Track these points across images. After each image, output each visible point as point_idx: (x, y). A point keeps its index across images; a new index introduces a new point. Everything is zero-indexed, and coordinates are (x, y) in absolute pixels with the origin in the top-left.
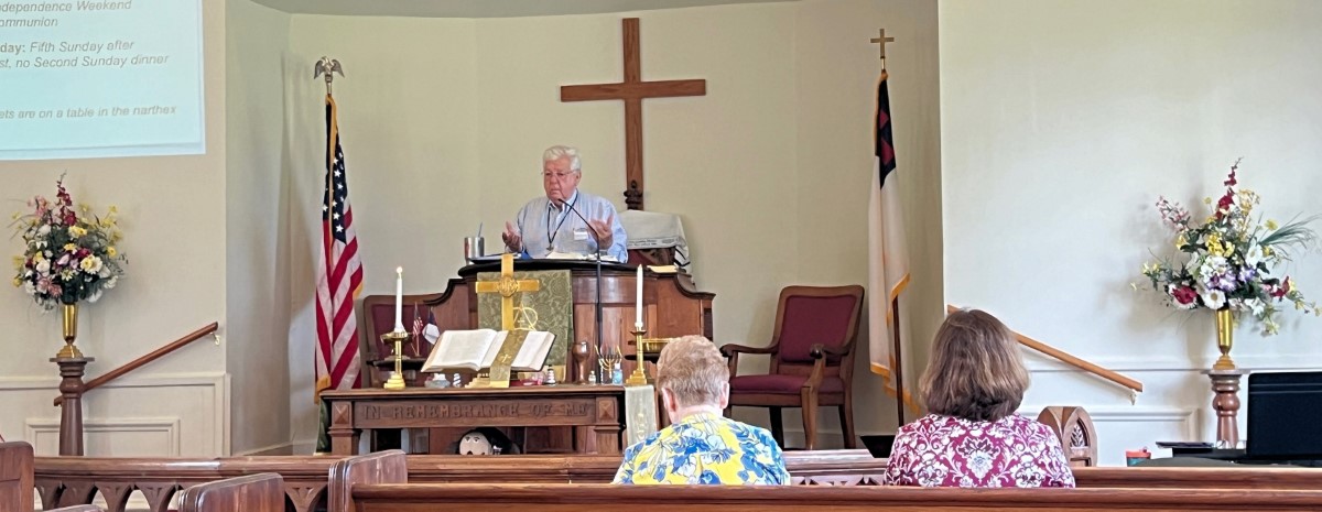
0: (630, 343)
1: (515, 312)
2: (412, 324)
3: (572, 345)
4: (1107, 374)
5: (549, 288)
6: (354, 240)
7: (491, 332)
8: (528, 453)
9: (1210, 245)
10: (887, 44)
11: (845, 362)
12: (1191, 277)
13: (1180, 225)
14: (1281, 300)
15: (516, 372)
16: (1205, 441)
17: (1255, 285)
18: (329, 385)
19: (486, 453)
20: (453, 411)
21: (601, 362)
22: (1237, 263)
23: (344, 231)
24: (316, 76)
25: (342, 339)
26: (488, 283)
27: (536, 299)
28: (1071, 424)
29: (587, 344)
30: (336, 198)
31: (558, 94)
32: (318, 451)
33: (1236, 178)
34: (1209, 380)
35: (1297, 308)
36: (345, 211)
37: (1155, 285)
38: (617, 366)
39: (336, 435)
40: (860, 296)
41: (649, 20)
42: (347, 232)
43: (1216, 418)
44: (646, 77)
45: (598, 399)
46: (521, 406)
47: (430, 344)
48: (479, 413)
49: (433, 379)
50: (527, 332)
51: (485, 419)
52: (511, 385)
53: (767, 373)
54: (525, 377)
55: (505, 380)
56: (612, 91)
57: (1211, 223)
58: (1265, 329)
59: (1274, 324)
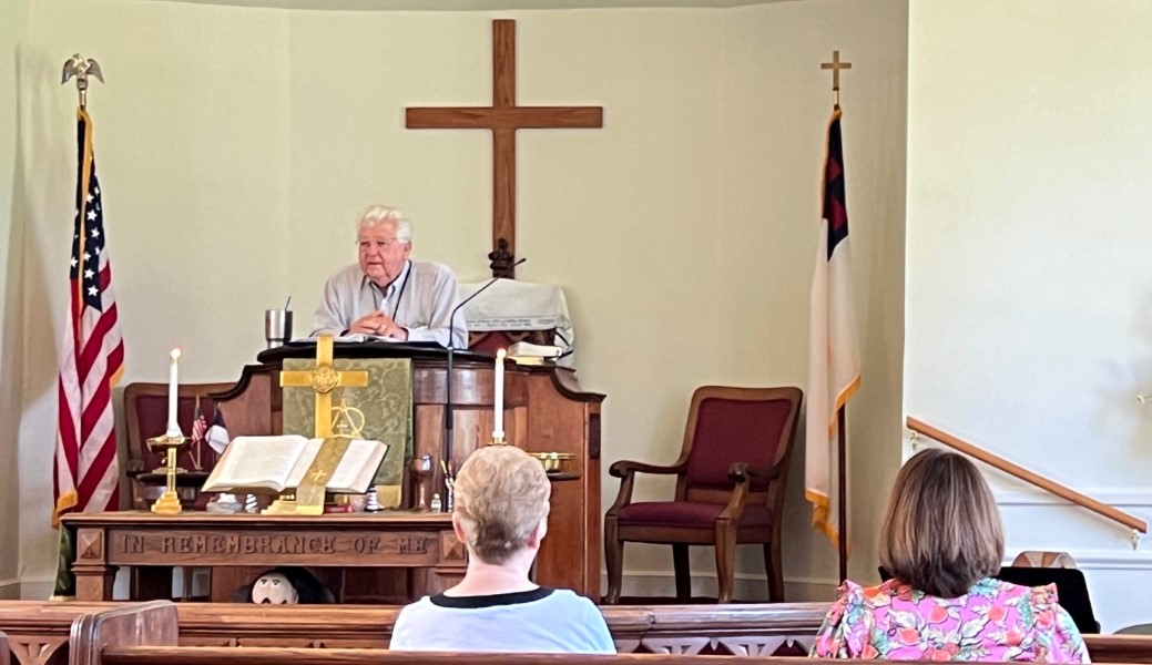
1: (334, 413)
2: (192, 426)
3: (411, 458)
4: (1102, 508)
5: (381, 382)
6: (113, 308)
7: (300, 440)
8: (347, 602)
11: (772, 494)
15: (334, 493)
18: (75, 503)
19: (289, 602)
20: (244, 545)
23: (99, 294)
24: (64, 80)
25: (93, 442)
26: (298, 373)
27: (362, 397)
29: (431, 458)
30: (89, 249)
31: (401, 118)
32: (57, 593)
36: (101, 267)
39: (82, 573)
40: (797, 400)
41: (528, 24)
42: (104, 295)
44: (524, 99)
45: (443, 532)
46: (337, 540)
47: (216, 453)
48: (280, 549)
49: (219, 501)
50: (351, 439)
51: (287, 555)
52: (325, 512)
53: (673, 499)
54: (346, 501)
55: (317, 504)
56: (474, 117)
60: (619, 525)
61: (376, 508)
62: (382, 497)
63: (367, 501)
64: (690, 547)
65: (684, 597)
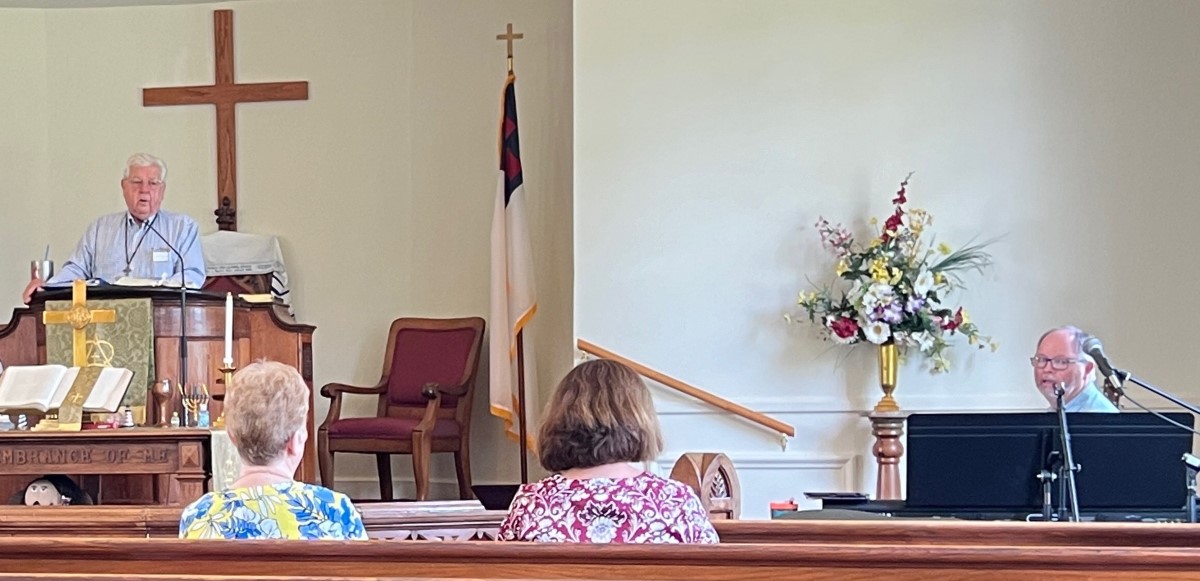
0: (219, 381)
1: (88, 345)
3: (153, 383)
4: (758, 418)
5: (127, 318)
7: (63, 369)
8: (103, 504)
10: (514, 41)
11: (462, 404)
12: (852, 307)
13: (841, 249)
14: (952, 334)
15: (89, 413)
16: (863, 492)
17: (925, 318)
20: (18, 456)
21: (186, 403)
22: (904, 292)
26: (58, 313)
27: (111, 331)
28: (713, 471)
29: (170, 382)
31: (139, 98)
33: (905, 195)
34: (871, 423)
35: (970, 342)
37: (812, 317)
38: (204, 407)
40: (480, 329)
41: (243, 12)
43: (877, 465)
44: (241, 78)
45: (181, 444)
46: (94, 451)
48: (47, 459)
50: (102, 368)
51: (53, 466)
52: (82, 428)
53: (375, 416)
54: (100, 419)
55: (76, 422)
56: (200, 94)
57: (877, 247)
58: (934, 366)
59: (944, 360)
60: (330, 438)
64: (391, 456)
65: (387, 497)
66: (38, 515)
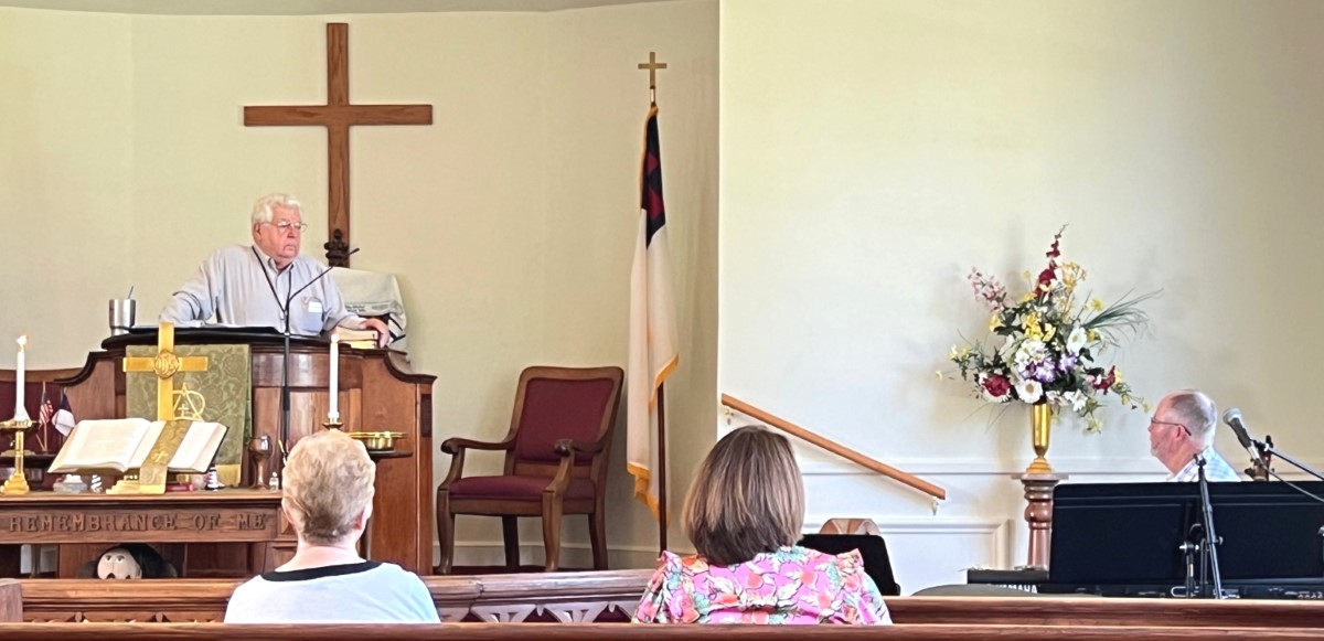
1: (175, 396)
2: (38, 410)
3: (250, 439)
4: (903, 477)
5: (221, 366)
7: (141, 423)
8: (189, 576)
9: (1028, 327)
10: (657, 71)
11: (597, 462)
12: (1004, 364)
13: (994, 303)
14: (1105, 393)
15: (176, 473)
16: (1015, 565)
17: (1078, 376)
19: (133, 576)
20: (90, 522)
22: (1057, 349)
26: (141, 359)
27: (201, 379)
29: (269, 438)
31: (239, 116)
33: (1059, 248)
34: (1023, 486)
35: (1123, 403)
37: (964, 374)
40: (619, 379)
41: (360, 26)
43: (1028, 530)
44: (356, 99)
46: (180, 517)
47: (62, 435)
48: (124, 526)
49: (66, 481)
50: (191, 421)
51: (131, 533)
52: (167, 491)
53: (501, 473)
54: (187, 480)
55: (159, 484)
56: (311, 115)
57: (1030, 301)
58: (1087, 427)
59: (1097, 421)
60: (450, 499)
61: (216, 486)
62: (222, 476)
63: (207, 480)
64: (519, 519)
65: (513, 567)
66: (112, 590)
